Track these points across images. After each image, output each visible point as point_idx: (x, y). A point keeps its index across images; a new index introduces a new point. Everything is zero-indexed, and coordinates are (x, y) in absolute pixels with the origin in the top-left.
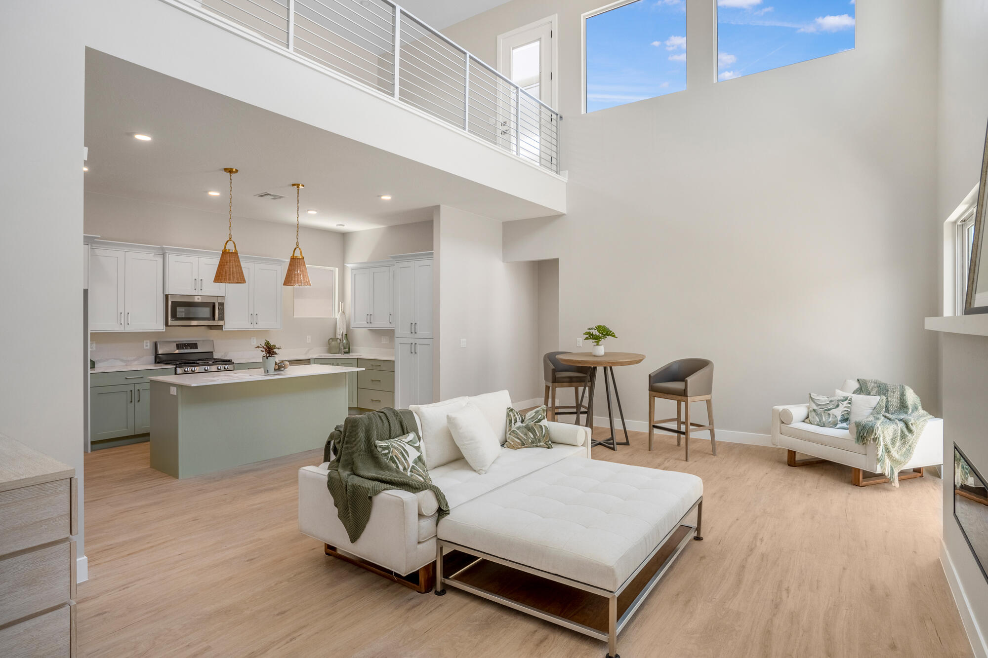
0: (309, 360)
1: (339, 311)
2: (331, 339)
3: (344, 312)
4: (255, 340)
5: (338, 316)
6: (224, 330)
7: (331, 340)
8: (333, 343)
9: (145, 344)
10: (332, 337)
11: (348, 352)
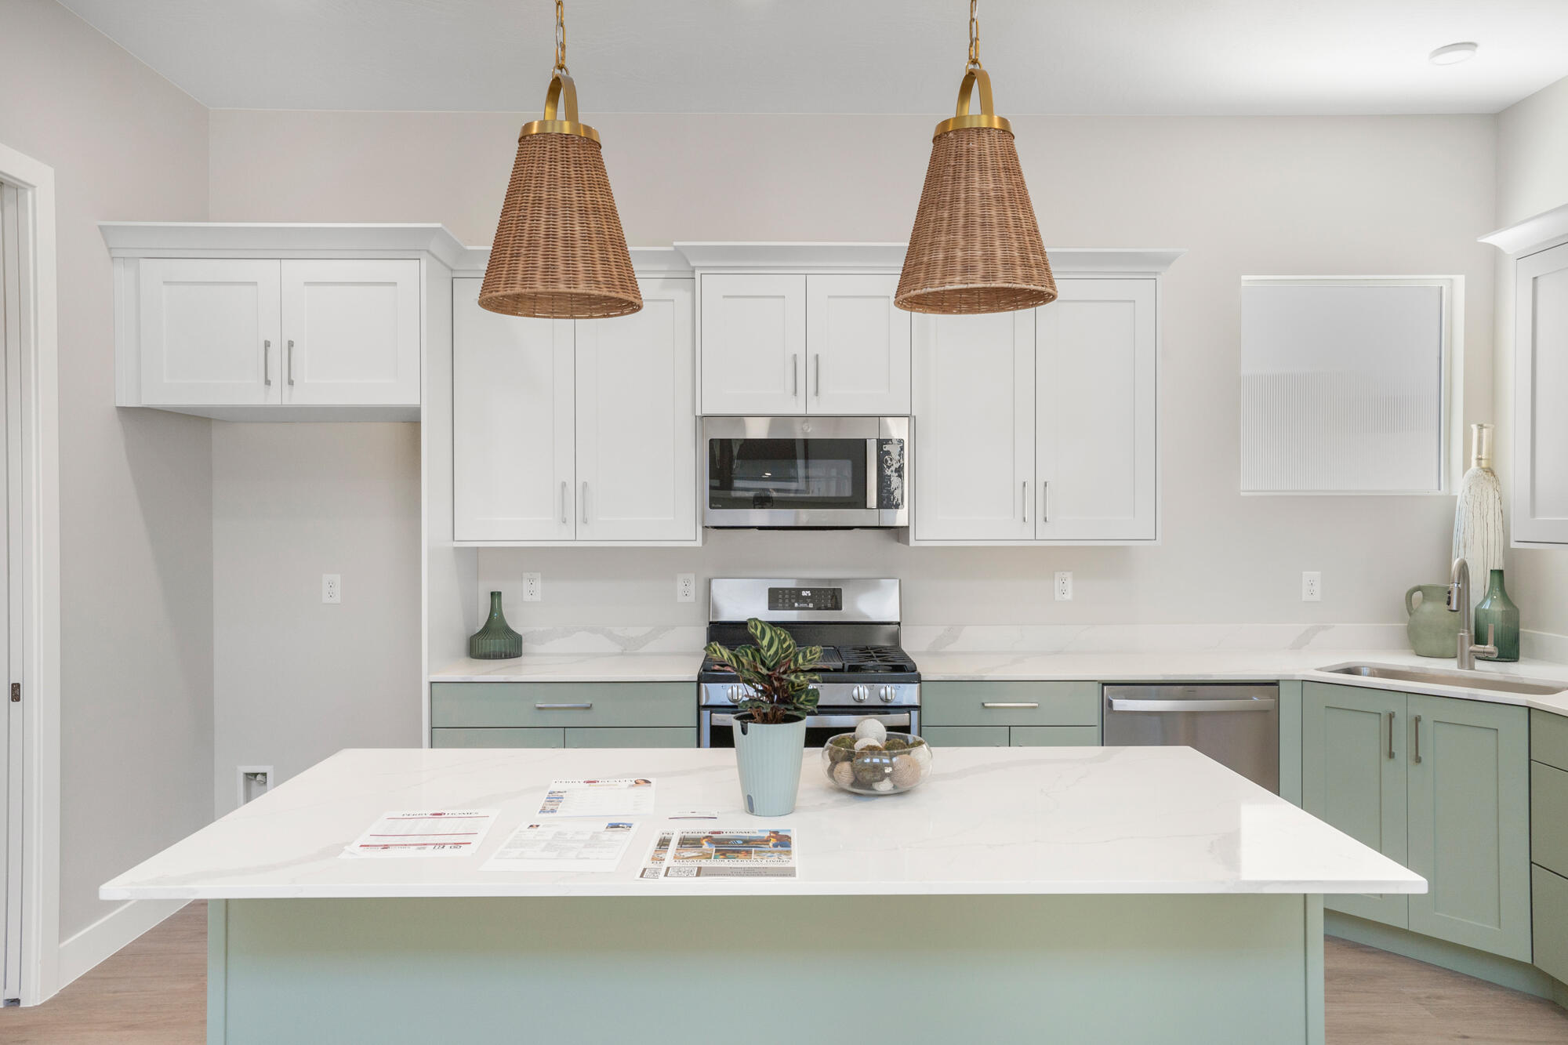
0: (1275, 683)
1: (1466, 465)
2: (1418, 589)
3: (1490, 471)
4: (1069, 583)
5: (1460, 485)
6: (912, 543)
7: (1418, 595)
8: (1429, 607)
9: (680, 586)
10: (1428, 577)
11: (1509, 651)
